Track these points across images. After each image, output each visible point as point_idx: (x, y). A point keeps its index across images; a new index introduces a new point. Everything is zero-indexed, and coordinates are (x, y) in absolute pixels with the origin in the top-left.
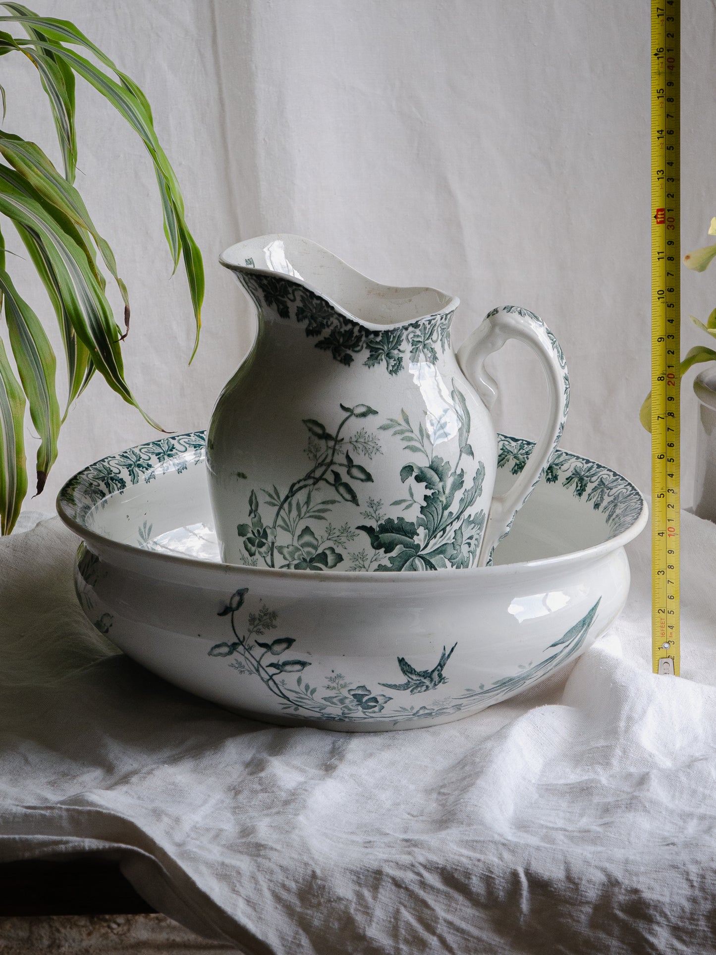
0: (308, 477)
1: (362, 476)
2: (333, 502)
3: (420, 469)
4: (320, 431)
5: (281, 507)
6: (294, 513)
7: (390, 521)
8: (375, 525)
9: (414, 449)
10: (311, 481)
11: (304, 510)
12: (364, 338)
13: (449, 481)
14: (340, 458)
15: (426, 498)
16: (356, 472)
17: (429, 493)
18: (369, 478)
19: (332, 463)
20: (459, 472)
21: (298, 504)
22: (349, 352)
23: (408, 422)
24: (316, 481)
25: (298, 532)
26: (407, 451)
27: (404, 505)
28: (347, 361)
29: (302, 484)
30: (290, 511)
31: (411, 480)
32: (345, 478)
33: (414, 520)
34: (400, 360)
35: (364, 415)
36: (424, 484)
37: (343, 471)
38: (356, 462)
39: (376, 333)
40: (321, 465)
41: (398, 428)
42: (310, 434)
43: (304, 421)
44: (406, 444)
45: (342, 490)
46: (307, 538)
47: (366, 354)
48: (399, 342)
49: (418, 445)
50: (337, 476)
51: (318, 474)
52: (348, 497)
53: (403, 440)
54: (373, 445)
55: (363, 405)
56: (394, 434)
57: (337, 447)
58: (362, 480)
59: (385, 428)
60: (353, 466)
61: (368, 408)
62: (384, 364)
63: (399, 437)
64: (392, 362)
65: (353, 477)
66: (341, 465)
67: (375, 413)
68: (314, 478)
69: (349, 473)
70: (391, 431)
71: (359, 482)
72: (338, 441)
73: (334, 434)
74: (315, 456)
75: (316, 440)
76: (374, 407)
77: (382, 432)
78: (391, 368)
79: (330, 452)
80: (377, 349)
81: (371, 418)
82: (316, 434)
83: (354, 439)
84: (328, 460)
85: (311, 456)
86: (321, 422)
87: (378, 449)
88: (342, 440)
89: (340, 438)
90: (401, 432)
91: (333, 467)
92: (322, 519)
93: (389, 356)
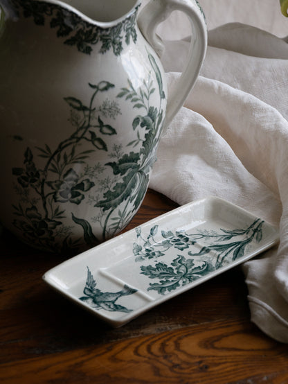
0: (73, 137)
1: (110, 132)
2: (89, 151)
3: (143, 118)
4: (78, 105)
5: (52, 158)
6: (62, 161)
7: (126, 155)
8: (116, 161)
9: (139, 106)
11: (69, 159)
12: (99, 34)
14: (95, 122)
15: (146, 135)
16: (105, 130)
17: (147, 132)
18: (114, 132)
19: (89, 126)
20: (160, 112)
21: (65, 156)
22: (89, 45)
23: (132, 88)
24: (79, 139)
25: (64, 173)
26: (136, 109)
27: (134, 144)
28: (88, 51)
29: (68, 142)
30: (58, 161)
31: (139, 126)
32: (99, 135)
33: (139, 151)
34: (120, 44)
35: (106, 89)
36: (145, 128)
37: (97, 131)
38: (105, 123)
40: (81, 128)
41: (128, 94)
42: (71, 108)
43: (65, 99)
44: (135, 103)
45: (97, 143)
46: (70, 176)
47: (100, 44)
48: (120, 32)
49: (140, 102)
50: (93, 134)
51: (79, 135)
52: (101, 146)
53: (132, 101)
54: (115, 109)
55: (104, 82)
56: (127, 98)
57: (92, 115)
58: (110, 134)
59: (120, 96)
60: (104, 126)
61: (108, 83)
62: (111, 49)
63: (130, 100)
64: (116, 47)
65: (104, 133)
66: (95, 126)
67: (113, 86)
68: (77, 138)
69: (101, 131)
70: (125, 97)
71: (108, 136)
72: (91, 110)
73: (88, 106)
74: (77, 123)
75: (76, 111)
76: (111, 82)
77: (119, 99)
78: (116, 51)
79: (87, 119)
80: (107, 40)
81: (110, 90)
82: (75, 108)
83: (102, 107)
84: (86, 125)
85: (74, 123)
86: (77, 98)
87: (118, 111)
88: (94, 109)
89: (92, 108)
90: (131, 96)
91: (90, 129)
92: (82, 163)
93: (114, 43)
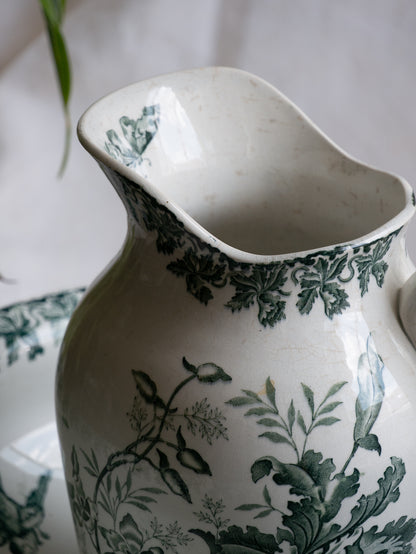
0: (129, 451)
1: (197, 466)
2: (157, 491)
3: (282, 465)
4: (149, 392)
5: (100, 481)
6: (114, 493)
7: (236, 529)
8: (214, 531)
9: (276, 439)
10: (131, 458)
11: (124, 492)
12: (227, 270)
13: (332, 486)
14: (169, 436)
15: (291, 505)
16: (188, 458)
17: (296, 499)
18: (205, 469)
19: (158, 439)
20: (349, 472)
21: (117, 483)
22: (208, 285)
23: (272, 399)
24: (138, 459)
25: (120, 518)
26: (264, 439)
27: (257, 512)
28: (204, 296)
29: (121, 458)
30: (109, 489)
31: (268, 481)
32: (174, 464)
33: (274, 533)
34: (281, 306)
35: (210, 380)
36: (288, 487)
37: (171, 454)
38: (189, 445)
39: (245, 265)
40: (144, 438)
41: (257, 406)
42: (136, 392)
43: (134, 372)
44: (264, 429)
45: (168, 477)
46: (129, 529)
47: (230, 291)
48: (281, 281)
50: (163, 458)
51: (141, 449)
52: (177, 489)
53: (260, 423)
54: (215, 424)
55: (213, 365)
56: (249, 413)
57: (167, 419)
58: (196, 471)
59: (236, 403)
60: (185, 450)
61: (220, 370)
62: (254, 309)
63: (255, 419)
64: (268, 308)
65: (184, 464)
66: (169, 444)
67: (228, 379)
68: (136, 455)
69: (179, 457)
70: (245, 409)
71: (192, 471)
72: (170, 411)
73: (166, 400)
74: (139, 425)
75: (143, 403)
76: (227, 371)
77: (231, 408)
78: (264, 316)
79: (158, 424)
80: (247, 288)
81: (219, 385)
82: (143, 394)
83: (191, 412)
84: (154, 435)
85: (134, 423)
86: (153, 378)
87: (221, 431)
88: (176, 410)
89: (172, 407)
90: (260, 412)
91: (159, 446)
92: (145, 509)
93: (263, 298)
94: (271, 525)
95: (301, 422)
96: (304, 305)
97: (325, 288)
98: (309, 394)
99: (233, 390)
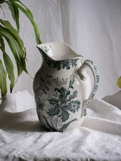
0: (39, 88)
1: (47, 89)
2: (43, 93)
3: (59, 89)
6: (38, 95)
7: (53, 99)
8: (50, 99)
9: (58, 85)
10: (39, 89)
12: (53, 62)
13: (66, 93)
14: (44, 85)
15: (60, 95)
16: (46, 88)
17: (61, 94)
18: (48, 90)
19: (42, 86)
20: (68, 91)
21: (38, 93)
23: (58, 80)
26: (56, 85)
27: (55, 96)
28: (50, 66)
31: (57, 91)
32: (44, 89)
33: (58, 100)
34: (60, 67)
35: (50, 77)
36: (59, 92)
37: (44, 87)
38: (46, 86)
43: (40, 77)
44: (56, 84)
45: (44, 91)
46: (39, 100)
47: (53, 65)
48: (60, 64)
49: (59, 84)
52: (45, 93)
56: (55, 81)
59: (53, 80)
61: (51, 76)
62: (56, 68)
67: (52, 77)
72: (44, 82)
73: (44, 80)
74: (40, 84)
76: (52, 76)
78: (58, 69)
80: (56, 65)
82: (41, 80)
86: (43, 78)
87: (51, 84)
90: (56, 81)
91: (43, 87)
92: (41, 96)
93: (58, 66)
94: (57, 98)
95: (62, 83)
96: (64, 68)
97: (67, 65)
98: (63, 79)
99: (53, 78)
